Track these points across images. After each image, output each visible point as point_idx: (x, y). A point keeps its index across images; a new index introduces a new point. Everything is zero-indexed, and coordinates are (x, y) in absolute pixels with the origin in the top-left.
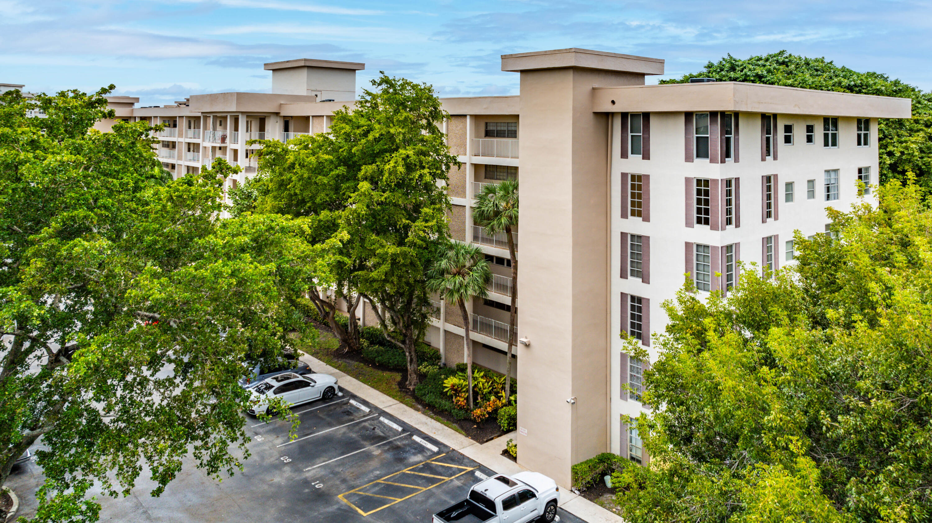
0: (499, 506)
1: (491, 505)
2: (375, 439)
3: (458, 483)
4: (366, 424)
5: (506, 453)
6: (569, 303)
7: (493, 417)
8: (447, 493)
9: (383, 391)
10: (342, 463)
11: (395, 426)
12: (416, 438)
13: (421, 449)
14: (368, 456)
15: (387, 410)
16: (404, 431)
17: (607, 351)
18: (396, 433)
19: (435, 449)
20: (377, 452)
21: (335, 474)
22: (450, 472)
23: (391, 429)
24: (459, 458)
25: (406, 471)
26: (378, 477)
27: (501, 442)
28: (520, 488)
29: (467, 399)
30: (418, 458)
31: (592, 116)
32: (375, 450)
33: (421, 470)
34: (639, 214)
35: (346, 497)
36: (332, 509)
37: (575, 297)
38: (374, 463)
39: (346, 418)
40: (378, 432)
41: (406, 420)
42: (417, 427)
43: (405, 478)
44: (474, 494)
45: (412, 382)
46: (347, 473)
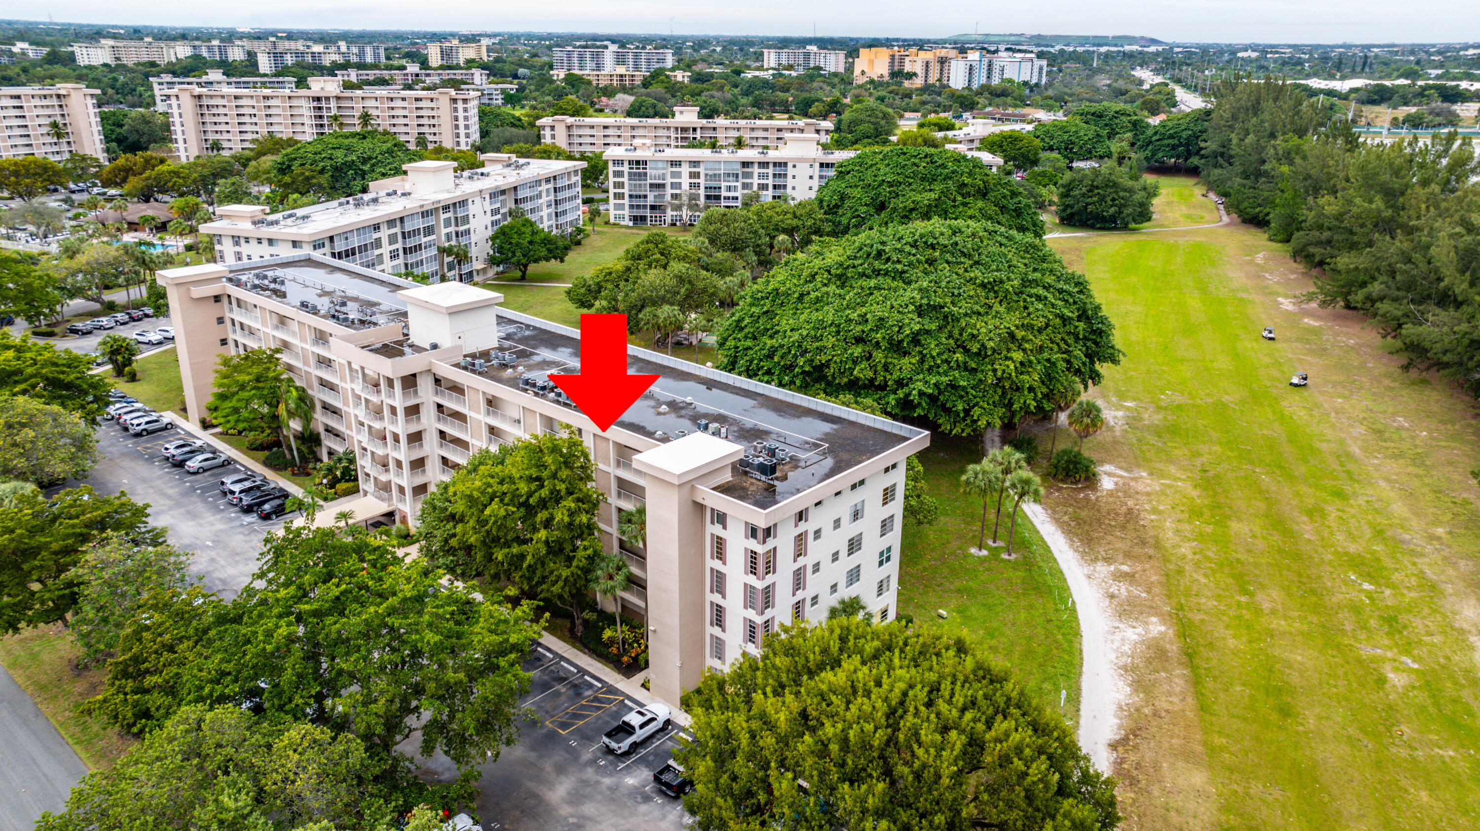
0: (637, 728)
1: (633, 728)
2: (562, 680)
3: (614, 709)
4: (552, 668)
5: (643, 685)
6: (678, 613)
7: (636, 659)
8: (609, 716)
9: (559, 638)
10: (543, 699)
11: (572, 669)
12: (587, 678)
13: (591, 686)
14: (558, 694)
15: (565, 655)
16: (578, 672)
17: (703, 632)
18: (574, 674)
19: (600, 685)
20: (563, 690)
21: (541, 708)
22: (610, 701)
23: (570, 671)
24: (612, 690)
25: (583, 702)
26: (567, 708)
27: (640, 677)
28: (649, 716)
29: (618, 648)
30: (588, 693)
31: (690, 503)
32: (561, 688)
33: (592, 701)
34: (721, 559)
35: (551, 723)
36: (545, 731)
37: (681, 610)
38: (563, 698)
39: (538, 663)
40: (562, 674)
41: (579, 663)
42: (586, 668)
43: (583, 707)
44: (624, 722)
45: (579, 630)
46: (548, 707)
